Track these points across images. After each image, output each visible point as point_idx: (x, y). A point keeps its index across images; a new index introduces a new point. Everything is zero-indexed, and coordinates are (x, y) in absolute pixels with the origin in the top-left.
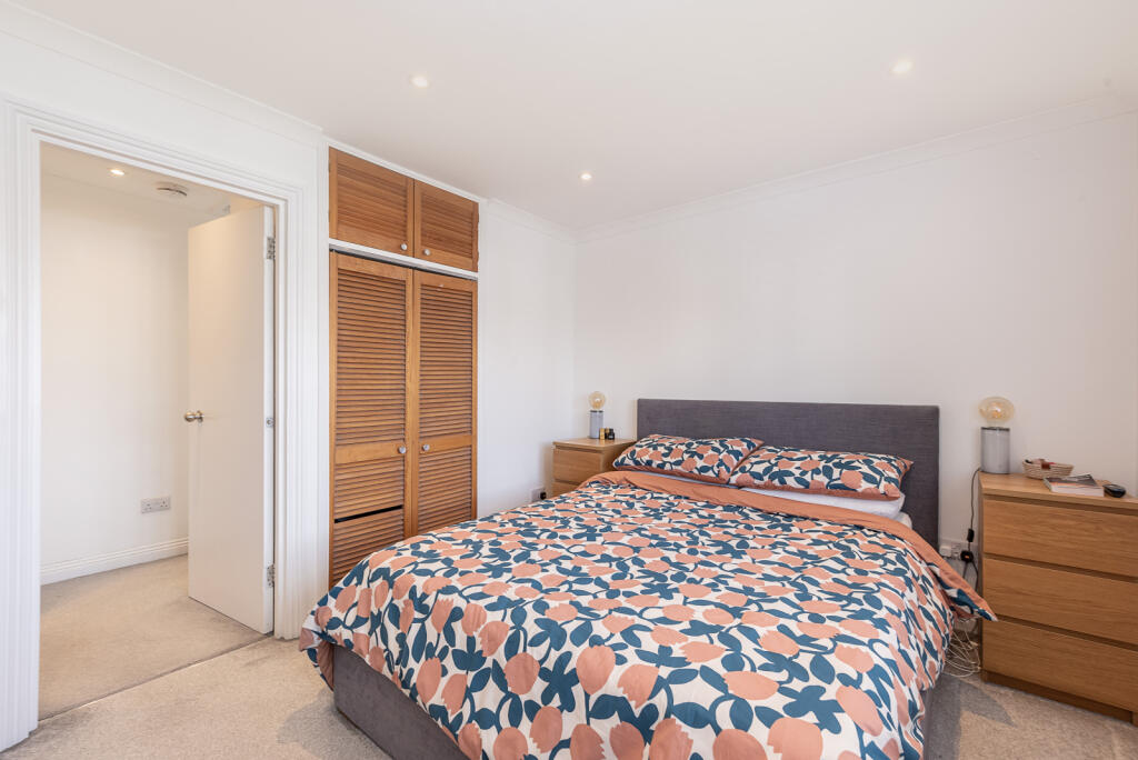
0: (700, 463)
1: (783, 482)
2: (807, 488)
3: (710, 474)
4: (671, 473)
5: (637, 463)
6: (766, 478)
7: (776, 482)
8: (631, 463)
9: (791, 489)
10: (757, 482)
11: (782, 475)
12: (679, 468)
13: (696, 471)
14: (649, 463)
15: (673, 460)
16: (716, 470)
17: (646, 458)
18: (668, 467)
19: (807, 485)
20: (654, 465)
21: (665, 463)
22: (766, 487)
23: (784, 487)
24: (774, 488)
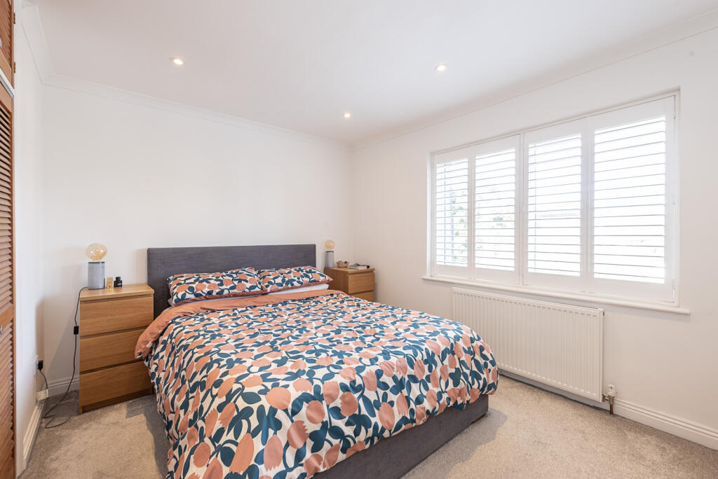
0: (248, 285)
1: (292, 285)
2: (302, 285)
3: (257, 289)
4: (229, 296)
5: (197, 295)
6: (284, 285)
7: (290, 286)
8: (192, 296)
9: (296, 288)
10: (280, 288)
11: (291, 281)
12: (235, 291)
13: (247, 290)
14: (210, 293)
15: (228, 287)
16: (259, 286)
17: (206, 290)
18: (226, 292)
19: (302, 283)
20: (214, 294)
21: (222, 291)
22: (284, 290)
23: (293, 287)
24: (288, 289)
